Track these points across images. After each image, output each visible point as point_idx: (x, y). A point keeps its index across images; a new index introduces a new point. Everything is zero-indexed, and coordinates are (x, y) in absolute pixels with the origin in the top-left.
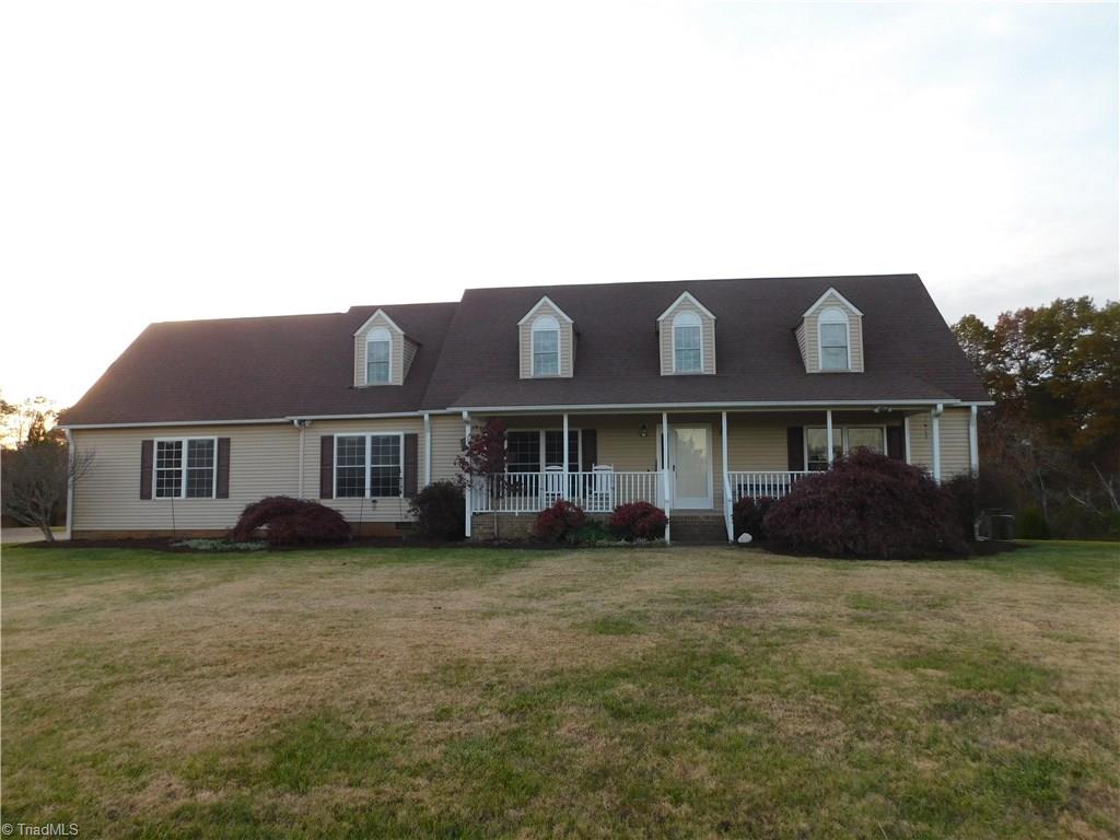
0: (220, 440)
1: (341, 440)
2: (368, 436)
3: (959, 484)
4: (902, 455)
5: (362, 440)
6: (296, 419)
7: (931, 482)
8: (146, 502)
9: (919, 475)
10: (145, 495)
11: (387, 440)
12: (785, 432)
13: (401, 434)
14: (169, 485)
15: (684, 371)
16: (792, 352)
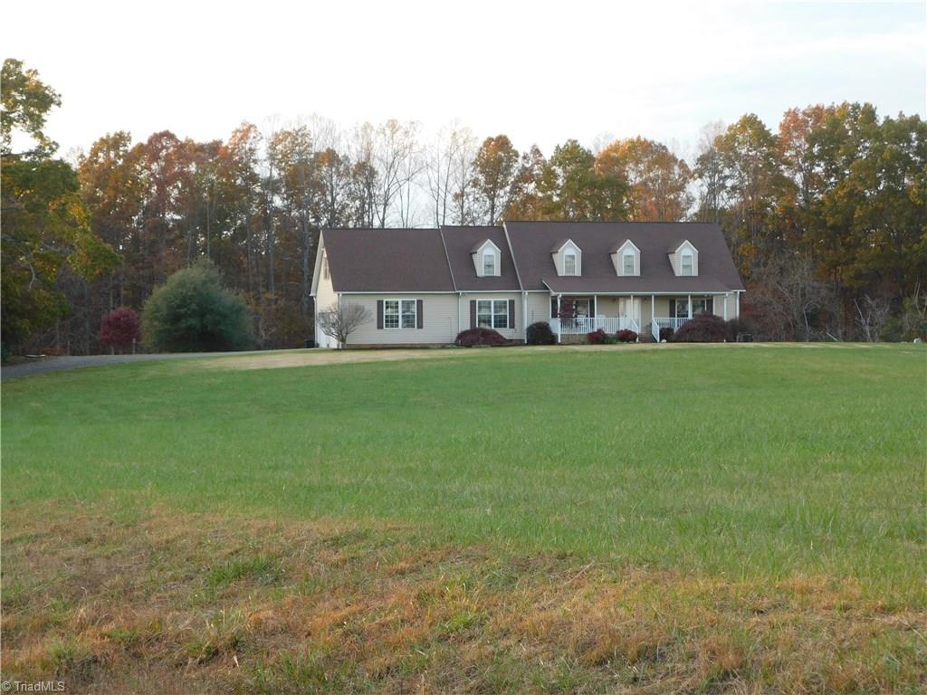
0: (418, 301)
1: (479, 303)
2: (492, 300)
3: (733, 322)
4: (712, 311)
5: (490, 302)
6: (461, 292)
7: (723, 321)
8: (380, 331)
9: (719, 319)
10: (380, 327)
11: (500, 302)
12: (668, 302)
13: (507, 300)
14: (393, 322)
15: (627, 275)
16: (669, 266)
